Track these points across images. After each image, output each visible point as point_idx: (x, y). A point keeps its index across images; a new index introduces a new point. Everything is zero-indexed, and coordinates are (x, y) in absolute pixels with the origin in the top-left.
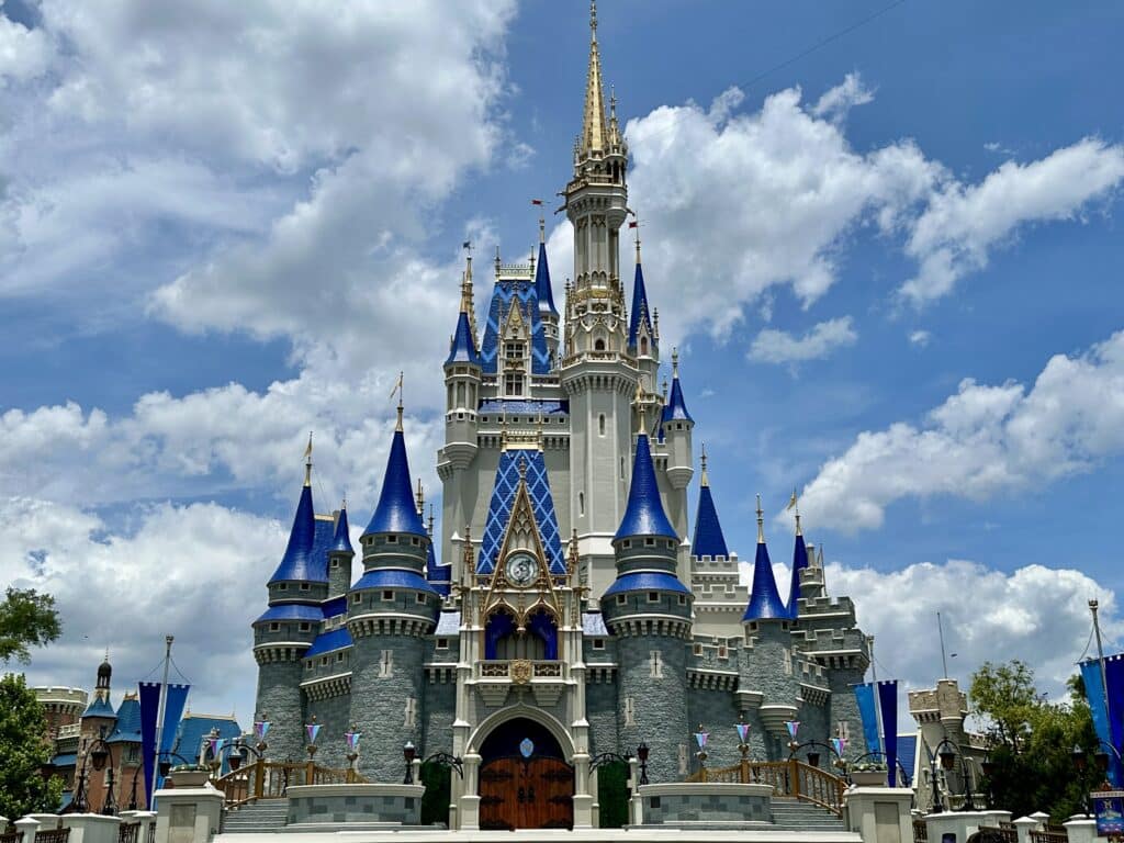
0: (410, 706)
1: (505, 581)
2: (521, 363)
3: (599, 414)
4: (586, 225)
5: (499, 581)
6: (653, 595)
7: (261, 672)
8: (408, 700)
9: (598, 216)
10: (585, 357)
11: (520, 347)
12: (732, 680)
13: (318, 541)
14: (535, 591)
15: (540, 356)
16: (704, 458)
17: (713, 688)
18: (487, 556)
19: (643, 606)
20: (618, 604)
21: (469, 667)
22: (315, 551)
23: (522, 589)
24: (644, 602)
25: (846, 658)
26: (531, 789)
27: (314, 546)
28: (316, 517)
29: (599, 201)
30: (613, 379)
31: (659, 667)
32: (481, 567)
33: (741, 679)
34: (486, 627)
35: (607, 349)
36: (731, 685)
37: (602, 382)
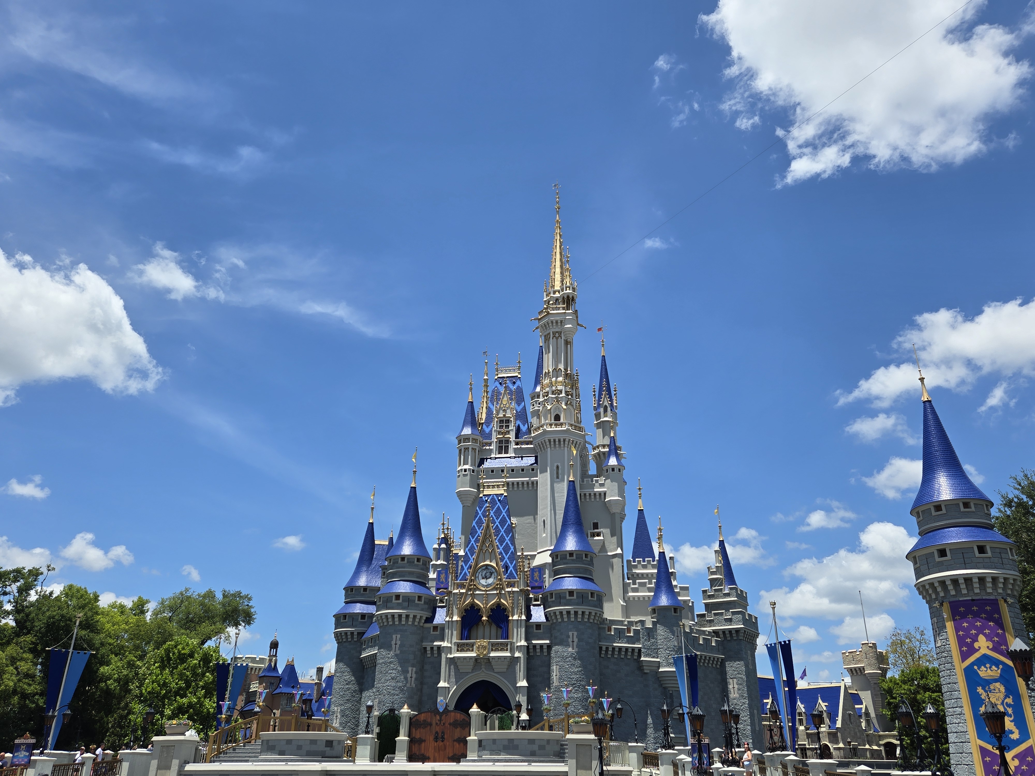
0: (412, 673)
1: (475, 585)
2: (508, 432)
3: (556, 465)
4: (550, 337)
5: (471, 585)
6: (571, 593)
7: (338, 648)
8: (410, 668)
9: (557, 332)
10: (545, 427)
11: (508, 421)
12: (636, 651)
13: (375, 559)
14: (495, 592)
17: (622, 657)
18: (466, 568)
19: (565, 601)
21: (449, 645)
22: (373, 566)
23: (487, 591)
24: (565, 598)
26: (443, 733)
27: (373, 562)
28: (377, 542)
29: (557, 322)
30: (564, 440)
31: (575, 643)
32: (461, 576)
33: (643, 650)
34: (463, 618)
35: (562, 421)
36: (636, 654)
37: (557, 443)
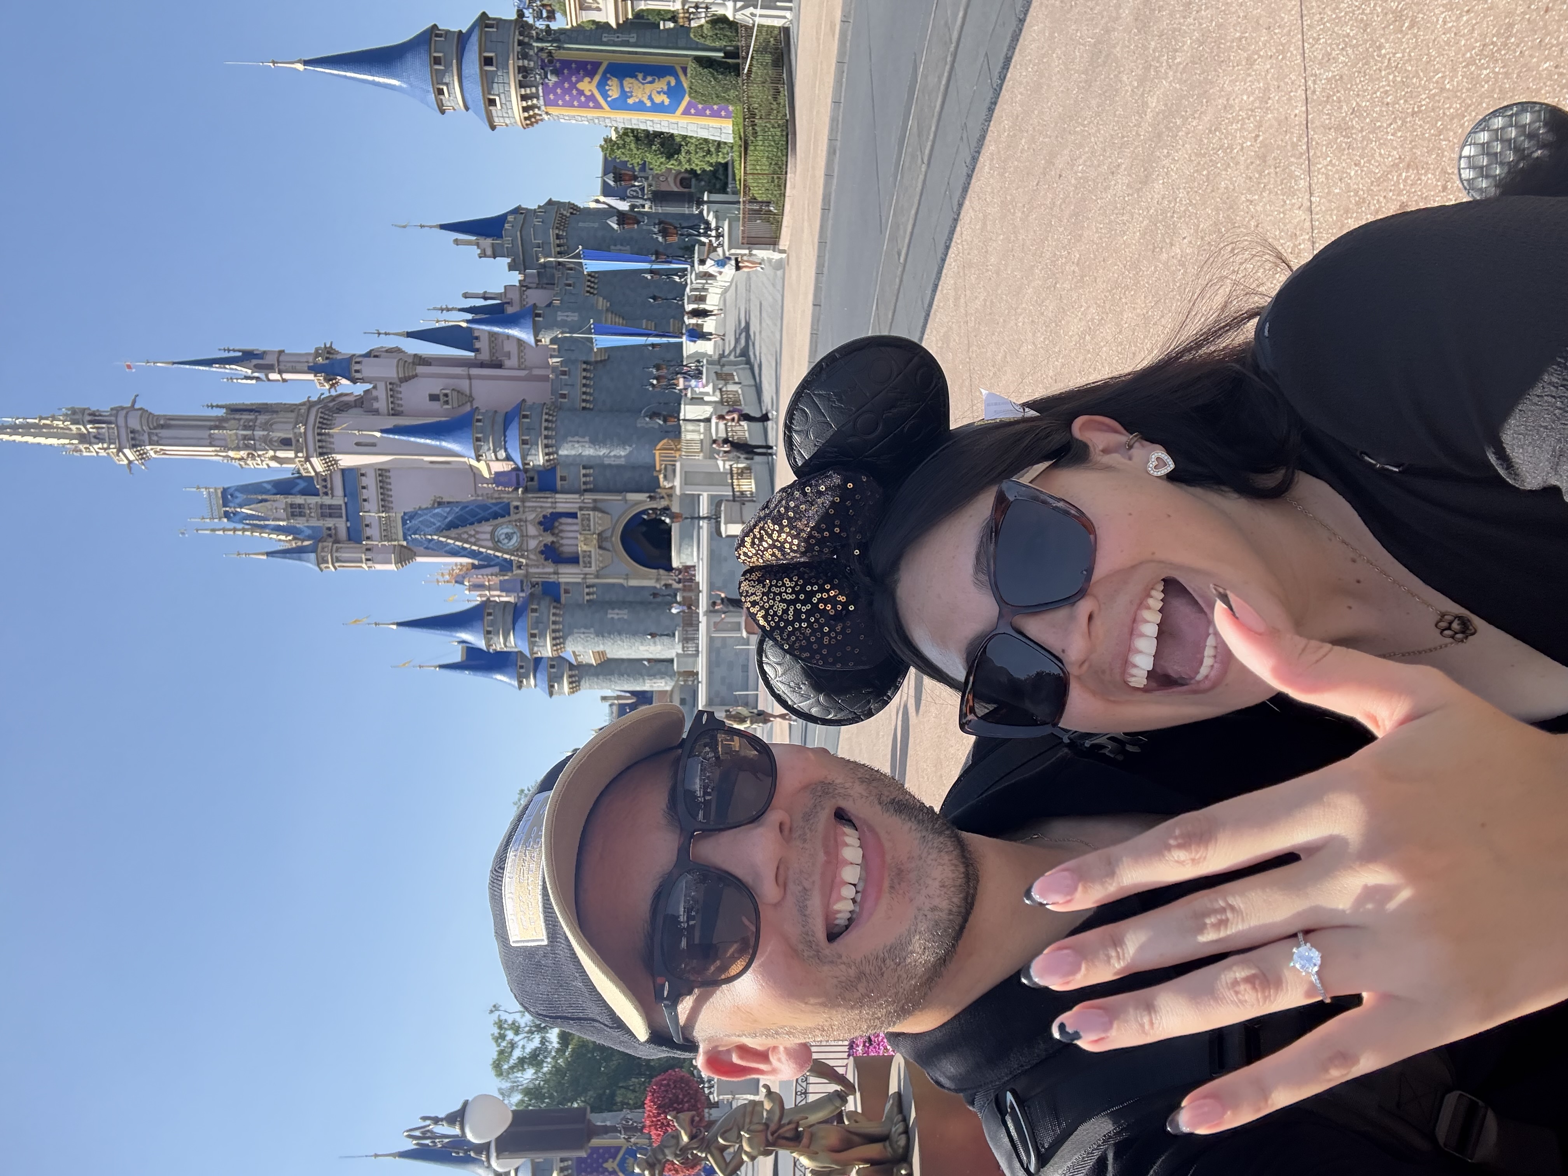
0: (614, 614)
8: (609, 616)
11: (292, 505)
12: (584, 366)
15: (298, 488)
16: (379, 334)
17: (592, 383)
25: (558, 242)
31: (581, 440)
33: (584, 359)
36: (588, 367)
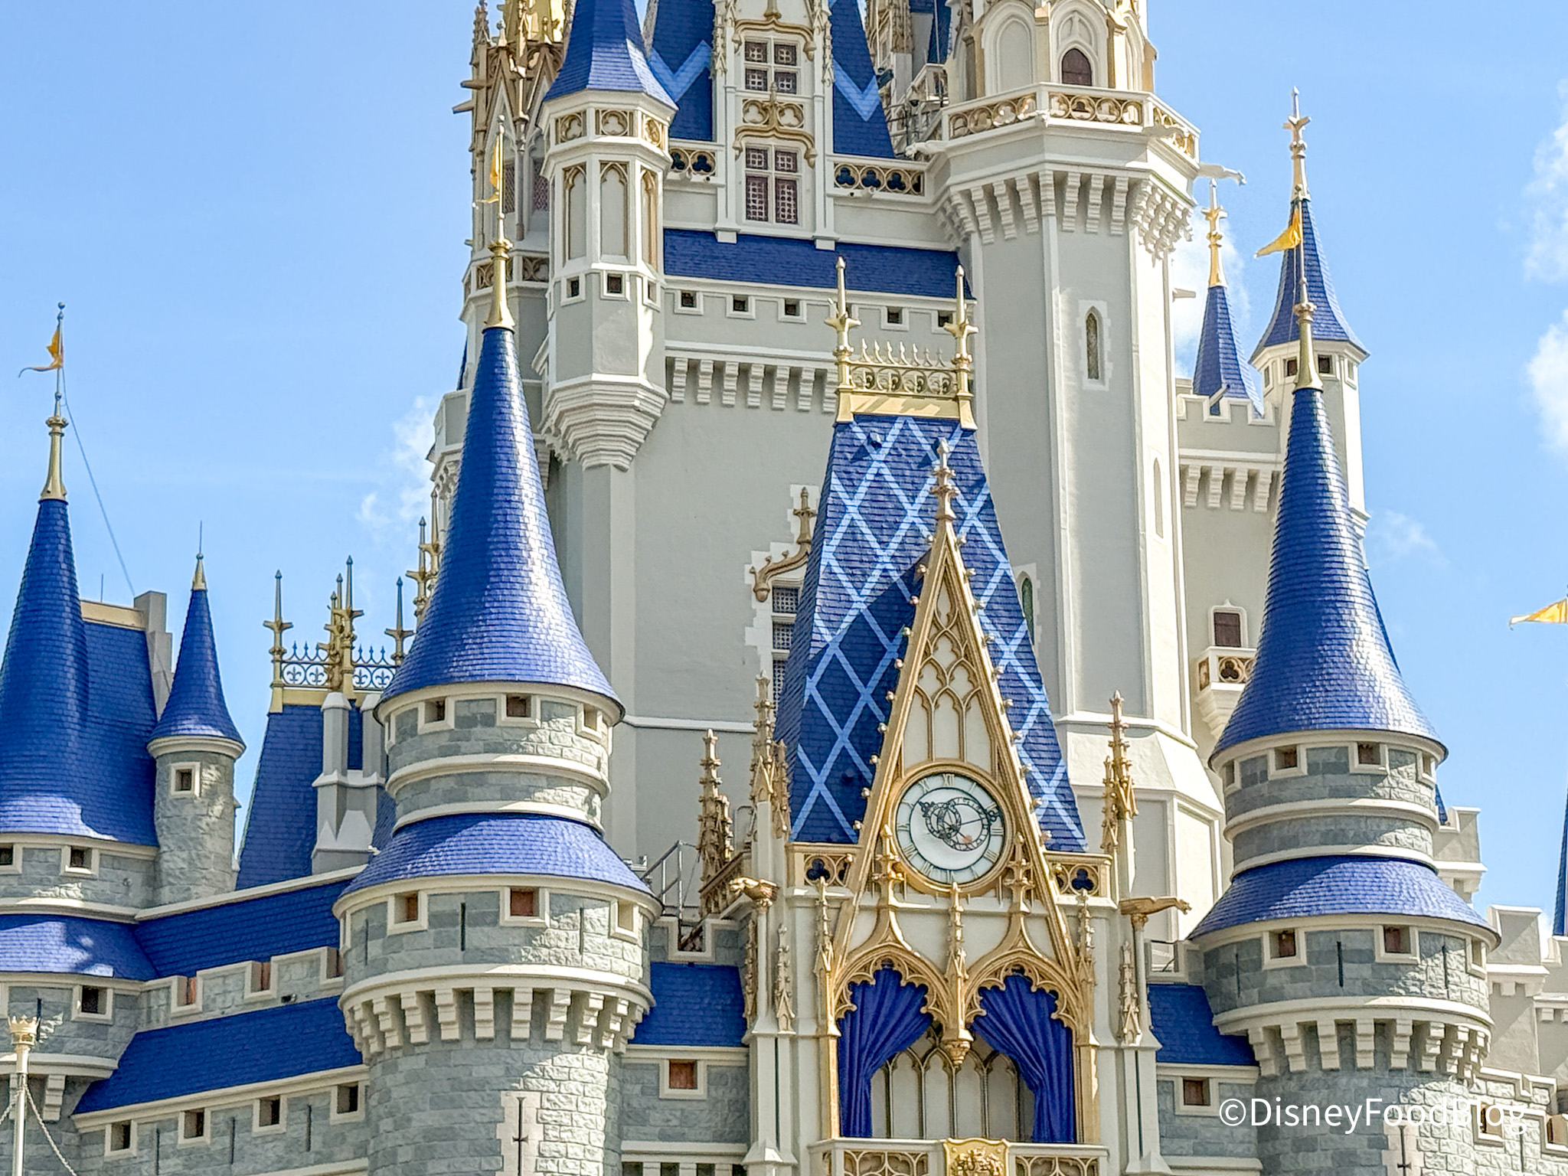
3: (1085, 306)
5: (880, 866)
10: (1042, 106)
14: (999, 905)
15: (852, 89)
18: (820, 777)
19: (1366, 971)
20: (1269, 961)
24: (1369, 956)
28: (87, 613)
32: (803, 814)
34: (839, 1023)
